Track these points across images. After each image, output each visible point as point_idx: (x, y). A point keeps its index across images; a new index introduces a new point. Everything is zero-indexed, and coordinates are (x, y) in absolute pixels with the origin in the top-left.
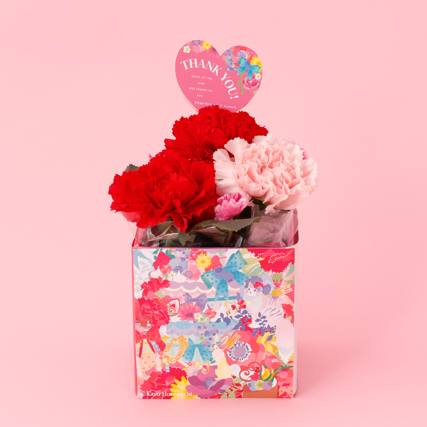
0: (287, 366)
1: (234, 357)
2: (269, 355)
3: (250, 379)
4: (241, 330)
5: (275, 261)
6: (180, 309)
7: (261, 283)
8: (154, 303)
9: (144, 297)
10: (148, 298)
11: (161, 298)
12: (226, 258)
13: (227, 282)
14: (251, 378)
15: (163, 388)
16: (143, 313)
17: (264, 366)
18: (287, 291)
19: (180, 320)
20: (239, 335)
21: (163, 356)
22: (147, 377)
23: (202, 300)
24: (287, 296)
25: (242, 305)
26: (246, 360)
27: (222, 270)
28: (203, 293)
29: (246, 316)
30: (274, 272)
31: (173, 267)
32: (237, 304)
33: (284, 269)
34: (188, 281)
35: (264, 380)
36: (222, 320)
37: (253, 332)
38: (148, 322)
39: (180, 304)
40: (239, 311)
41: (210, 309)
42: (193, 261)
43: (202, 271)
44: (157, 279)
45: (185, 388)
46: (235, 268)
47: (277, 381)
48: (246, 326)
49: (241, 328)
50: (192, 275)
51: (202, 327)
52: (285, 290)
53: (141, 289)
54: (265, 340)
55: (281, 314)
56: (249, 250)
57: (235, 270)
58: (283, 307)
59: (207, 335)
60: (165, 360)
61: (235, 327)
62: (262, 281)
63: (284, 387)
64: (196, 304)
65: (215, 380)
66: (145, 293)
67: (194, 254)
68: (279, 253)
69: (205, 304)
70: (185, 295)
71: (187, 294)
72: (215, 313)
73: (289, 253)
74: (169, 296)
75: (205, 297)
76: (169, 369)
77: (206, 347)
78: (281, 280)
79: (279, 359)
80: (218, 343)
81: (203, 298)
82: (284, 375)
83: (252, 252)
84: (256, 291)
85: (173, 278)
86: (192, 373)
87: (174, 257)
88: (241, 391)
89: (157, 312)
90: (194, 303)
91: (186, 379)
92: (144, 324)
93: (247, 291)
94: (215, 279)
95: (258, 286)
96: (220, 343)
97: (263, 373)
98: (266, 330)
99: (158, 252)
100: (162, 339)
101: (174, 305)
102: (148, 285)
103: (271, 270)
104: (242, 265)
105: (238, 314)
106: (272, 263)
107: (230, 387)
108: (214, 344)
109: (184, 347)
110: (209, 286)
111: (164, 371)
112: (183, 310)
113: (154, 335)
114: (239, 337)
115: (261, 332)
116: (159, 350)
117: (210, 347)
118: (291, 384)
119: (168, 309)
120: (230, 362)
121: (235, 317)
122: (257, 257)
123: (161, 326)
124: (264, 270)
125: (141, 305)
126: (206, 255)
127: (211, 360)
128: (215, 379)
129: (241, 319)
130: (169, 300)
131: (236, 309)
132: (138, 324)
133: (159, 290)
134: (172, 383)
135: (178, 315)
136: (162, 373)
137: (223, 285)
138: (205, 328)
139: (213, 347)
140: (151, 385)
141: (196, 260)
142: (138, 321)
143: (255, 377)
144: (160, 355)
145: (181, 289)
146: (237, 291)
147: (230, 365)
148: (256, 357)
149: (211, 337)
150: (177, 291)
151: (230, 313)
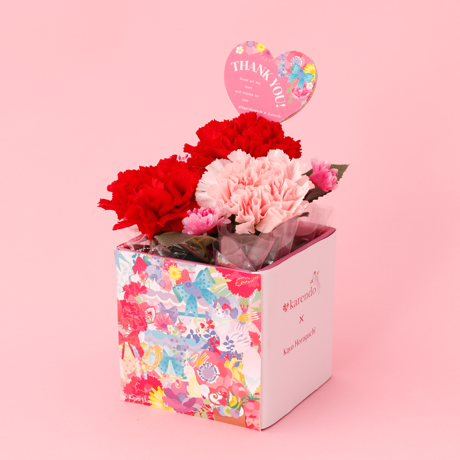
0: (254, 398)
1: (203, 377)
2: (236, 382)
3: (218, 403)
4: (210, 351)
5: (242, 285)
6: (155, 317)
7: (229, 306)
8: (134, 307)
9: (126, 300)
10: (129, 302)
11: (140, 304)
12: (195, 274)
13: (196, 298)
14: (220, 402)
15: (143, 394)
16: (125, 316)
17: (232, 393)
18: (253, 319)
19: (156, 329)
20: (208, 356)
21: (142, 362)
22: (128, 380)
23: (174, 313)
24: (253, 324)
25: (210, 325)
26: (214, 383)
27: (191, 285)
28: (175, 305)
29: (214, 337)
30: (240, 296)
31: (150, 274)
32: (205, 323)
33: (250, 295)
34: (162, 291)
35: (232, 407)
36: (192, 336)
37: (221, 355)
38: (129, 325)
39: (156, 313)
40: (208, 331)
41: (181, 323)
42: (166, 271)
43: (174, 283)
44: (136, 283)
45: (162, 399)
46: (203, 285)
47: (244, 411)
48: (215, 347)
49: (209, 348)
50: (166, 285)
51: (174, 340)
52: (252, 317)
53: (123, 291)
54: (233, 366)
55: (248, 341)
56: (217, 269)
57: (204, 287)
58: (250, 335)
59: (179, 349)
60: (143, 367)
61: (204, 346)
62: (230, 303)
63: (250, 418)
64: (168, 316)
65: (187, 397)
66: (126, 295)
67: (167, 265)
68: (245, 277)
69: (176, 317)
70: (160, 304)
71: (161, 303)
72: (186, 328)
73: (255, 279)
74: (147, 303)
75: (177, 310)
76: (147, 376)
77: (178, 361)
78: (247, 306)
79: (245, 388)
80: (189, 360)
81: (174, 311)
82: (250, 406)
83: (220, 272)
84: (224, 313)
85: (149, 285)
86: (166, 385)
87: (150, 264)
88: (212, 413)
89: (136, 317)
90: (168, 314)
91: (162, 389)
92: (126, 327)
93: (215, 311)
94: (185, 293)
95: (226, 308)
96: (190, 360)
97: (230, 400)
98: (233, 355)
99: (137, 257)
100: (141, 345)
101: (150, 313)
102: (129, 288)
103: (238, 294)
104: (211, 283)
105: (206, 333)
106: (239, 286)
107: (201, 407)
108: (185, 360)
109: (159, 357)
110: (180, 300)
111: (143, 377)
112: (158, 319)
113: (134, 340)
114: (208, 357)
115: (228, 356)
116: (138, 355)
117: (182, 362)
118: (257, 416)
119: (146, 316)
120: (200, 382)
121: (204, 336)
122: (224, 277)
123: (140, 331)
124: (231, 292)
125: (123, 308)
126: (177, 267)
127: (183, 375)
128: (187, 395)
129: (210, 339)
130: (147, 307)
131: (205, 328)
132: (121, 326)
133: (138, 295)
134: (150, 391)
135: (154, 323)
136: (141, 379)
137: (192, 301)
138: (177, 341)
139: (184, 363)
140: (132, 390)
141: (168, 270)
142: (120, 323)
143: (224, 402)
144: (139, 361)
145: (156, 298)
146: (205, 309)
147: (200, 385)
148: (224, 381)
149: (182, 352)
150: (153, 299)
151: (199, 331)
